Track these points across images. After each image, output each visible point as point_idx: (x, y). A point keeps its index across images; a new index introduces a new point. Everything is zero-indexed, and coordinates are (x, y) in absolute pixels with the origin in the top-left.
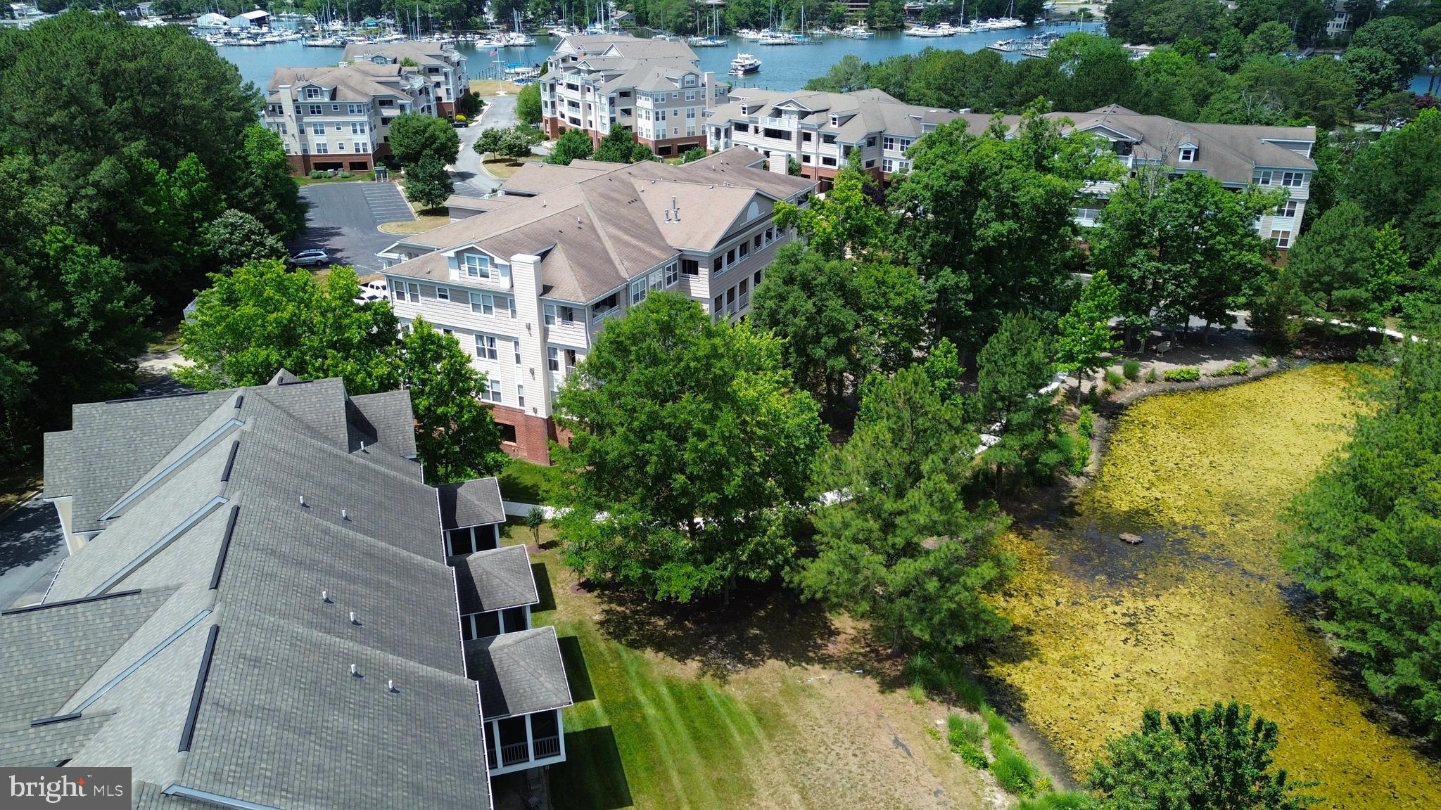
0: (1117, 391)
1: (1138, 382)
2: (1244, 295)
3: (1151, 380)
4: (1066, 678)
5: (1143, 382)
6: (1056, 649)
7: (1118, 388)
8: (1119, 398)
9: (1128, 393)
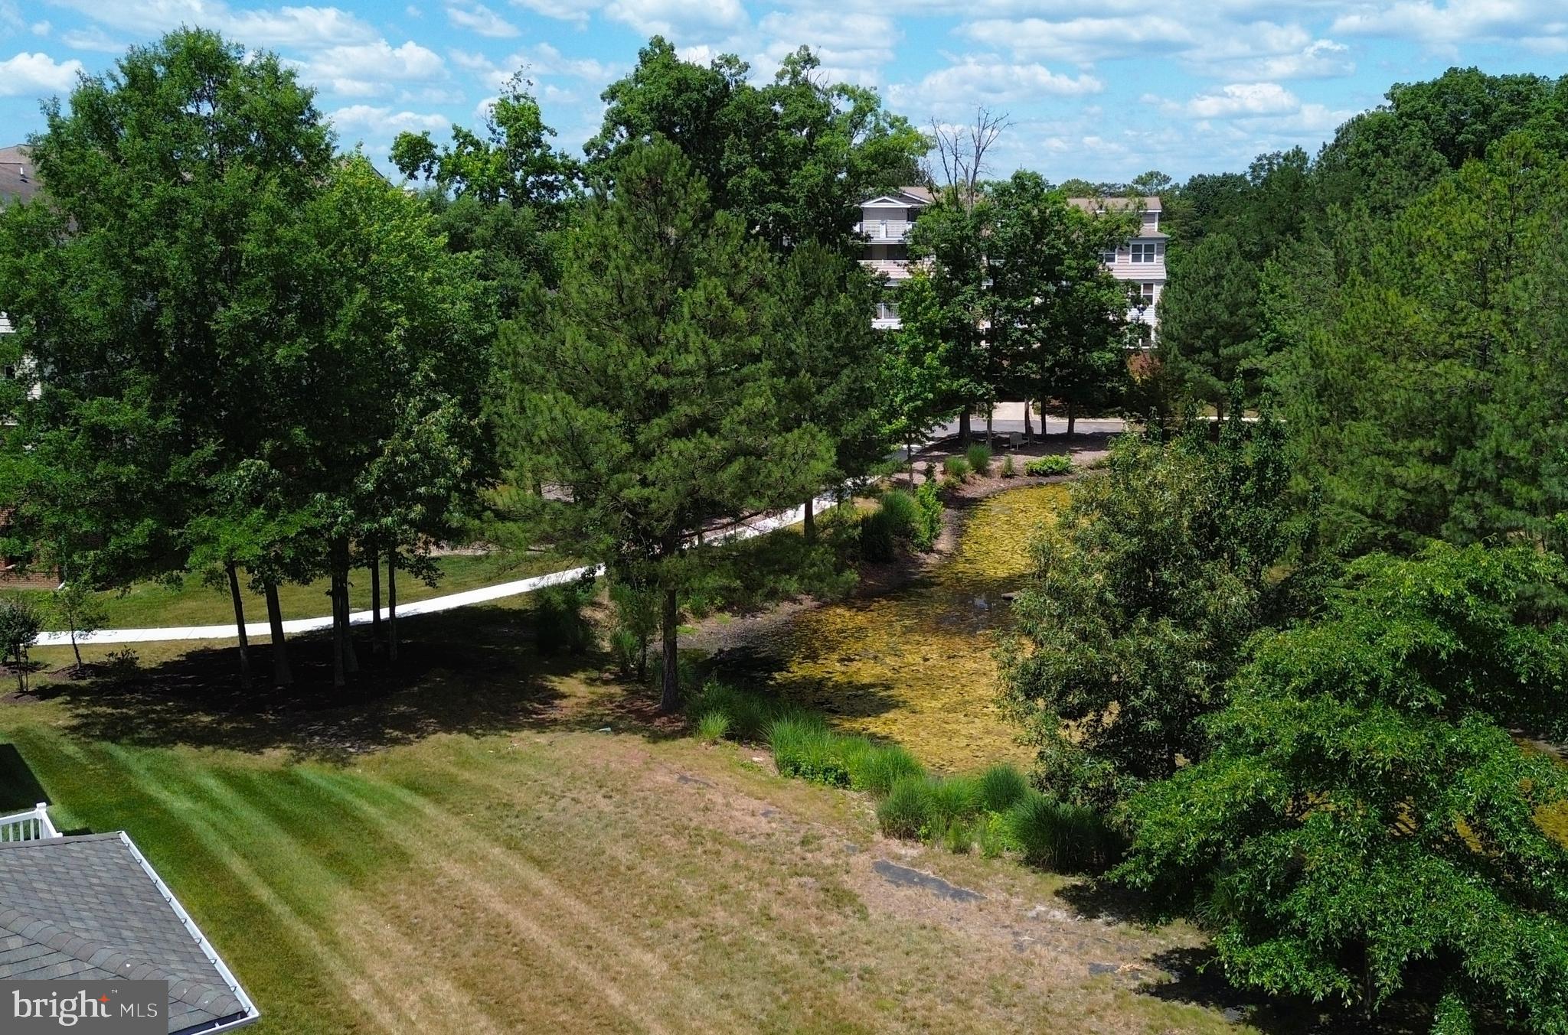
0: (963, 486)
1: (991, 477)
2: (1111, 351)
3: (1008, 474)
4: (957, 722)
5: (997, 477)
6: (933, 697)
7: (963, 481)
8: (968, 492)
9: (978, 487)
